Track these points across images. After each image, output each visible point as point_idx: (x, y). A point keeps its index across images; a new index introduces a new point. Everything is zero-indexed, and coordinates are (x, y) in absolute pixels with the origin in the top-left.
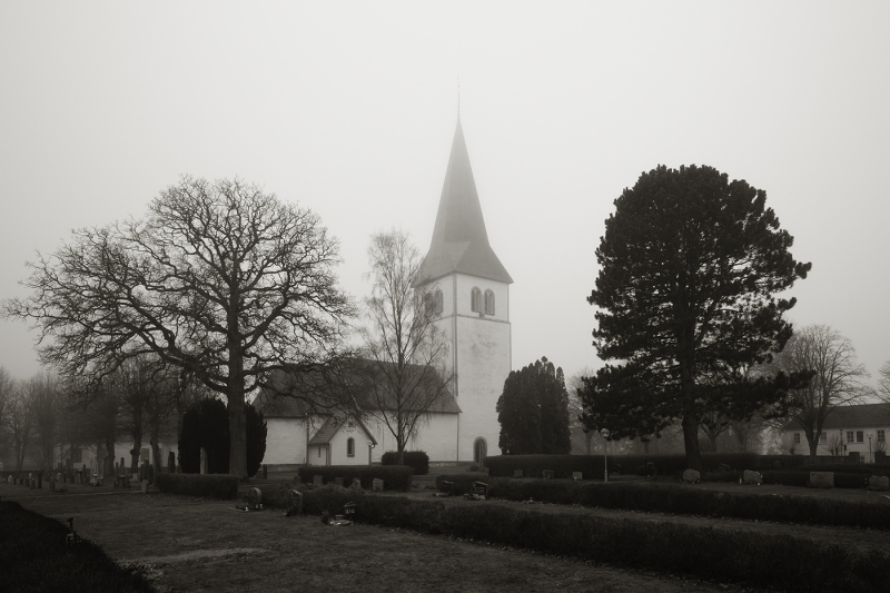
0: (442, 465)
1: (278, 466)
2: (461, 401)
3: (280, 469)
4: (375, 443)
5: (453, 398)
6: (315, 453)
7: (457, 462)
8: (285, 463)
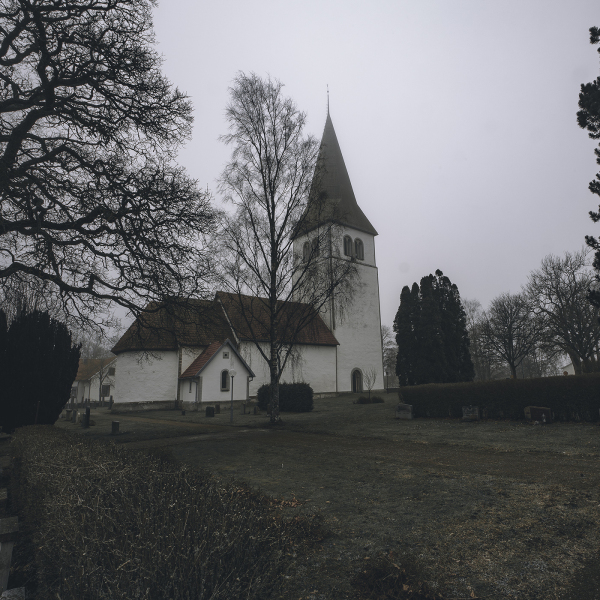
0: (323, 396)
1: (143, 404)
2: (338, 334)
3: (146, 407)
4: (251, 375)
5: (331, 332)
6: (186, 388)
7: (337, 393)
8: (152, 400)
